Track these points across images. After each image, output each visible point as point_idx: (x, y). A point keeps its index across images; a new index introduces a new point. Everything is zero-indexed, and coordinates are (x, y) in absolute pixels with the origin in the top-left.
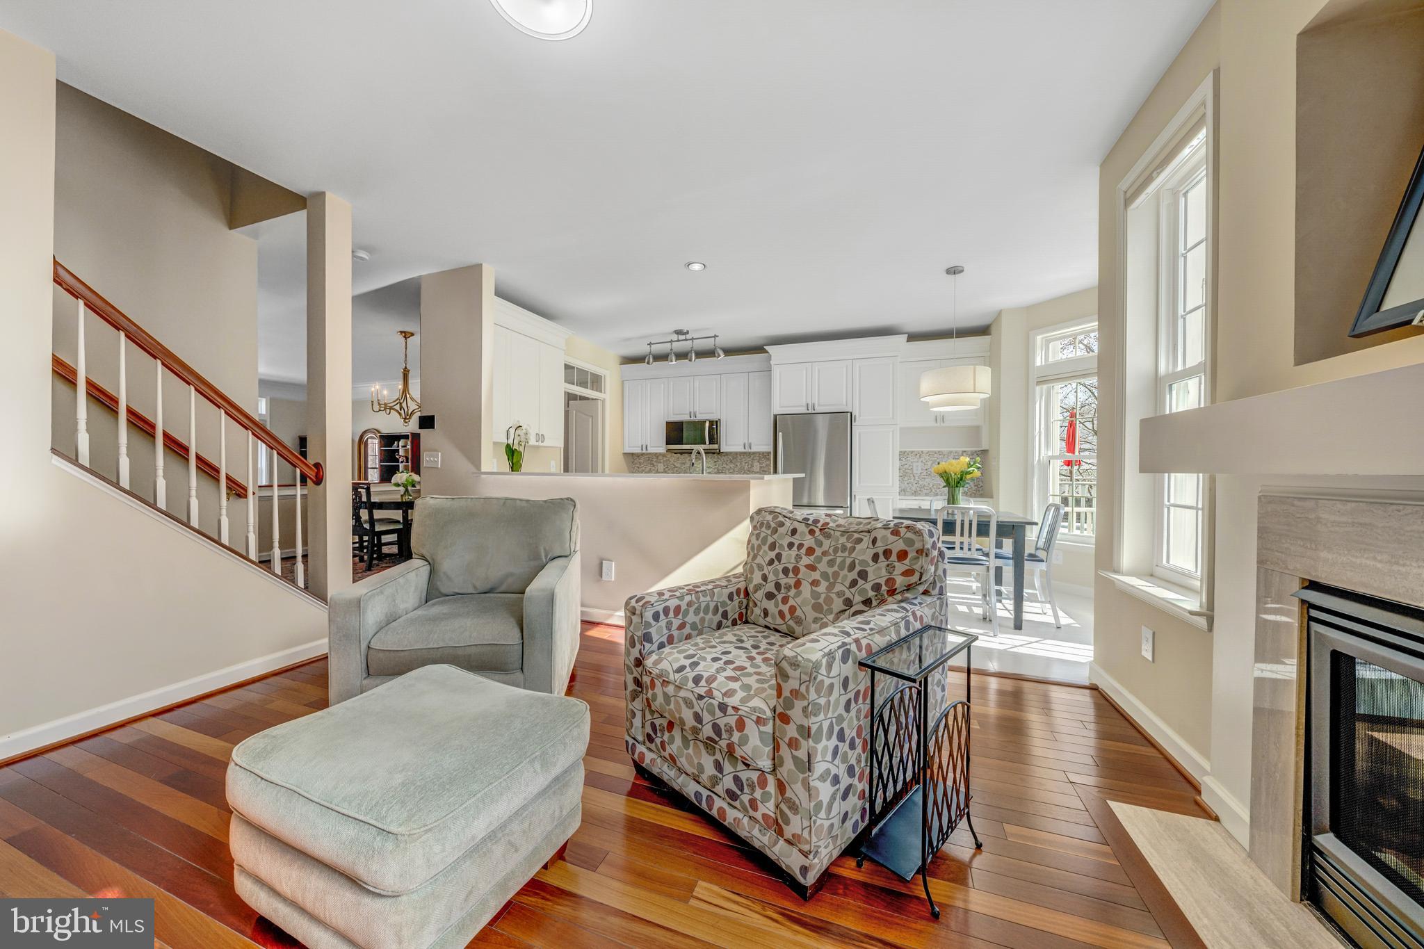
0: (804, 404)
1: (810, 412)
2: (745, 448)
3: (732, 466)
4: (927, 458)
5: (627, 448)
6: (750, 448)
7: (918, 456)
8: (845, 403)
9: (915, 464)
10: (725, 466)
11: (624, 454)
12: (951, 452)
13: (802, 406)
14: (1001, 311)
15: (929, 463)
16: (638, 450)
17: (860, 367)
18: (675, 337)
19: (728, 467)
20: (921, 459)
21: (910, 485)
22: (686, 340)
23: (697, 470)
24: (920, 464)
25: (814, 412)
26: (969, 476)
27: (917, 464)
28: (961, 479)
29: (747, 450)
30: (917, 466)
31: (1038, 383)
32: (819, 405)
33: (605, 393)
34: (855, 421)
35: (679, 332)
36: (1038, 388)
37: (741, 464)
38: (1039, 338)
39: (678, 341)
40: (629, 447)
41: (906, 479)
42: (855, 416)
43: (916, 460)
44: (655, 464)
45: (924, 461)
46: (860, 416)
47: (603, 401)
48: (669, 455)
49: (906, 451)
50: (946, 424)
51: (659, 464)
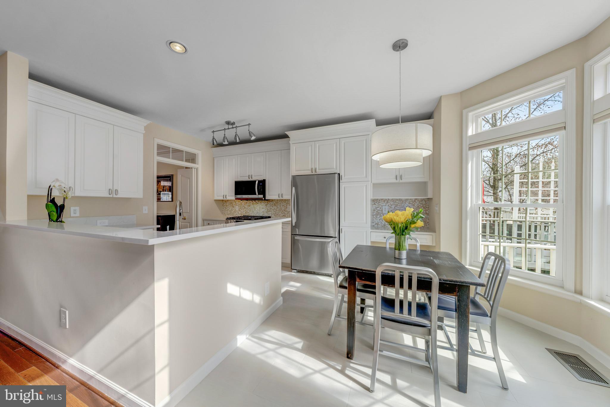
0: (310, 168)
1: (314, 173)
2: (279, 197)
3: (275, 207)
4: (392, 203)
5: (216, 197)
6: (282, 197)
7: (386, 202)
8: (335, 167)
9: (384, 207)
10: (271, 207)
11: (215, 200)
12: (407, 200)
13: (309, 170)
14: (441, 96)
15: (393, 207)
16: (221, 198)
17: (344, 143)
18: (226, 127)
19: (273, 208)
20: (388, 204)
21: (381, 221)
22: (233, 128)
23: (257, 209)
24: (387, 207)
25: (316, 174)
26: (413, 226)
27: (385, 207)
28: (406, 228)
29: (281, 198)
30: (385, 208)
31: (470, 148)
32: (319, 169)
33: (198, 164)
34: (341, 180)
35: (228, 123)
36: (470, 153)
37: (280, 206)
38: (470, 114)
39: (229, 129)
40: (217, 196)
41: (378, 216)
42: (341, 176)
43: (384, 204)
44: (234, 206)
45: (390, 205)
46: (345, 176)
47: (197, 169)
48: (237, 201)
49: (378, 199)
50: (403, 181)
51: (236, 206)
